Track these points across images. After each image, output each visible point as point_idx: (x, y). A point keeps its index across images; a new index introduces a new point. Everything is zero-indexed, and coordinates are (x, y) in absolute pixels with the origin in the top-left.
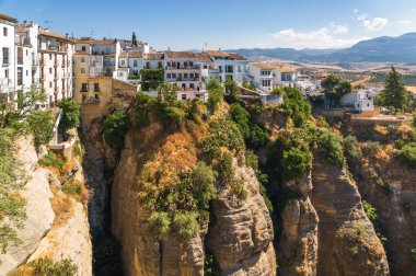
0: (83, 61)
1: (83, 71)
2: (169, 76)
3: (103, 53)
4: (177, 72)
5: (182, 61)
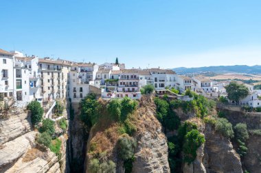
0: (74, 75)
1: (74, 81)
2: (121, 83)
3: (86, 71)
4: (126, 81)
5: (130, 75)
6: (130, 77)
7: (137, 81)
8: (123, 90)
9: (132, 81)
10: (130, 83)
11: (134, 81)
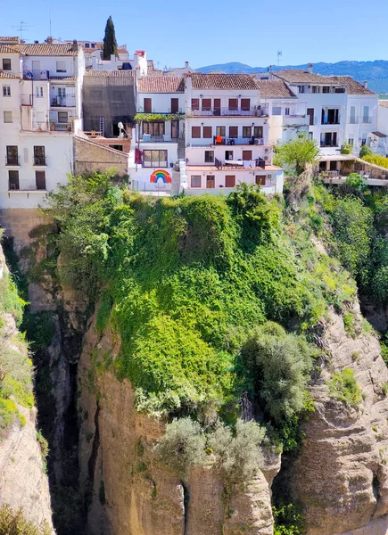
2: (196, 132)
3: (48, 76)
4: (214, 123)
6: (224, 105)
7: (258, 122)
8: (209, 157)
9: (240, 123)
10: (233, 130)
11: (247, 122)
